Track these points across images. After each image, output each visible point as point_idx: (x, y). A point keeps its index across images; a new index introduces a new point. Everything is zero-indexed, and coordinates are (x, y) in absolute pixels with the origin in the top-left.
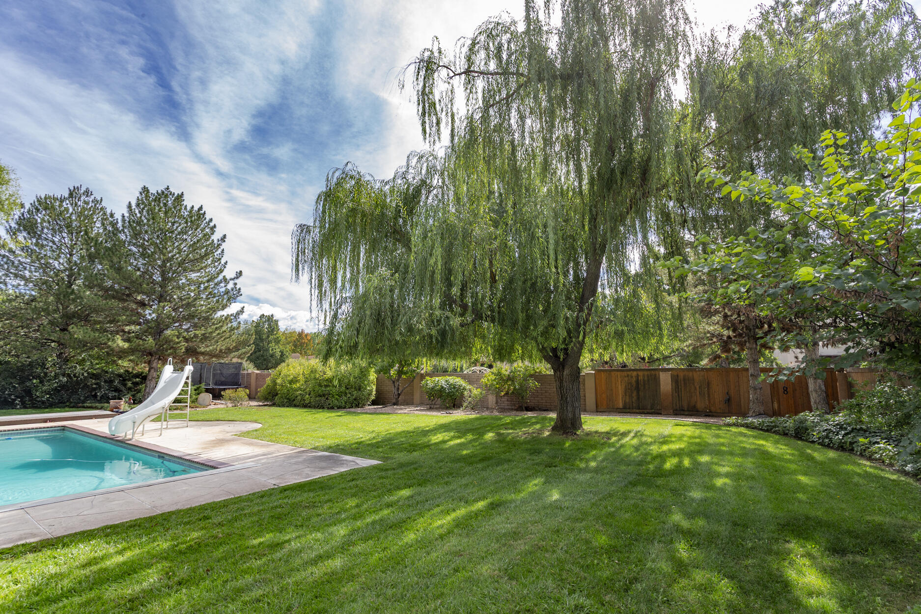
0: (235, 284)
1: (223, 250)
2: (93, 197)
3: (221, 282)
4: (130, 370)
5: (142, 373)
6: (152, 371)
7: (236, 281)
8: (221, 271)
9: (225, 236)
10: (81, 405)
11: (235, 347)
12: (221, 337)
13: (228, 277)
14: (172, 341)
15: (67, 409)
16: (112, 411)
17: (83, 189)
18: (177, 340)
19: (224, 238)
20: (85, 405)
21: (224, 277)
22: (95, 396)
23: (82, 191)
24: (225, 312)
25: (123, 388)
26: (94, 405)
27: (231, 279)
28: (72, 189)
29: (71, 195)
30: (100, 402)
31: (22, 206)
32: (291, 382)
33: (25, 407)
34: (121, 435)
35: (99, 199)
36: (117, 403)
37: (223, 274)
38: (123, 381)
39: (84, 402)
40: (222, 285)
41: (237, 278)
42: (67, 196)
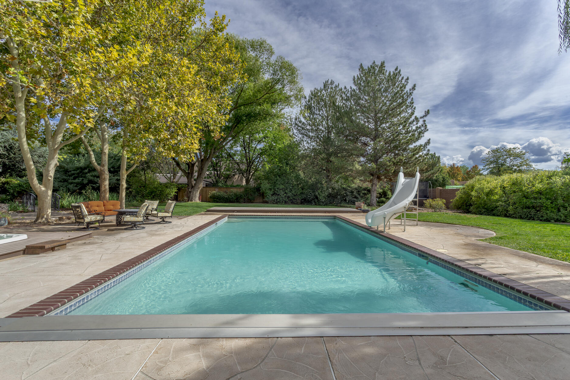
0: (424, 121)
1: (412, 98)
2: (334, 84)
3: (414, 121)
4: (361, 186)
5: (367, 188)
6: (374, 186)
7: (425, 118)
8: (412, 113)
9: (415, 85)
10: (339, 205)
11: (427, 169)
12: (418, 161)
13: (418, 117)
14: (386, 164)
15: (333, 206)
16: (357, 209)
17: (330, 81)
18: (389, 164)
19: (414, 88)
20: (341, 205)
21: (416, 117)
22: (345, 200)
23: (329, 83)
24: (418, 143)
25: (359, 197)
26: (345, 205)
27: (421, 118)
28: (325, 82)
29: (325, 86)
30: (348, 203)
31: (305, 98)
32: (488, 194)
33: (316, 205)
34: (375, 227)
35: (337, 85)
36: (359, 204)
37: (414, 115)
38: (359, 192)
39: (340, 203)
40: (415, 123)
41: (426, 116)
42: (322, 87)
